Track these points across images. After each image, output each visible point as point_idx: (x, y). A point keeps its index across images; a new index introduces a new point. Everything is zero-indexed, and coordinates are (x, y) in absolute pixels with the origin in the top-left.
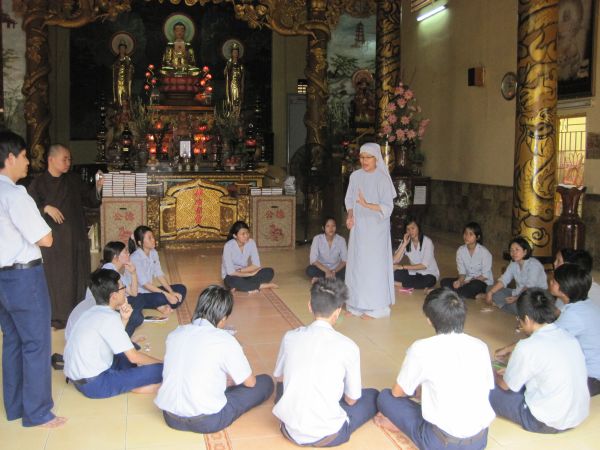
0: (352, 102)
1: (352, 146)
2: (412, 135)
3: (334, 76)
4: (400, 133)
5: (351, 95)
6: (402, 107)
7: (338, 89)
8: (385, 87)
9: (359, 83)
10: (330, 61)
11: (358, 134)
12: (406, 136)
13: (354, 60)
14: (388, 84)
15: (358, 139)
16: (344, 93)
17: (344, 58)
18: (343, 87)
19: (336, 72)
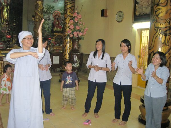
0: (53, 23)
1: (52, 40)
2: (80, 34)
3: (46, 12)
4: (75, 33)
5: (52, 21)
6: (77, 22)
7: (47, 18)
8: (68, 13)
9: (55, 16)
10: (44, 6)
11: (54, 36)
12: (78, 35)
13: (53, 7)
14: (70, 12)
15: (54, 37)
16: (49, 19)
17: (50, 6)
18: (49, 17)
19: (47, 11)
